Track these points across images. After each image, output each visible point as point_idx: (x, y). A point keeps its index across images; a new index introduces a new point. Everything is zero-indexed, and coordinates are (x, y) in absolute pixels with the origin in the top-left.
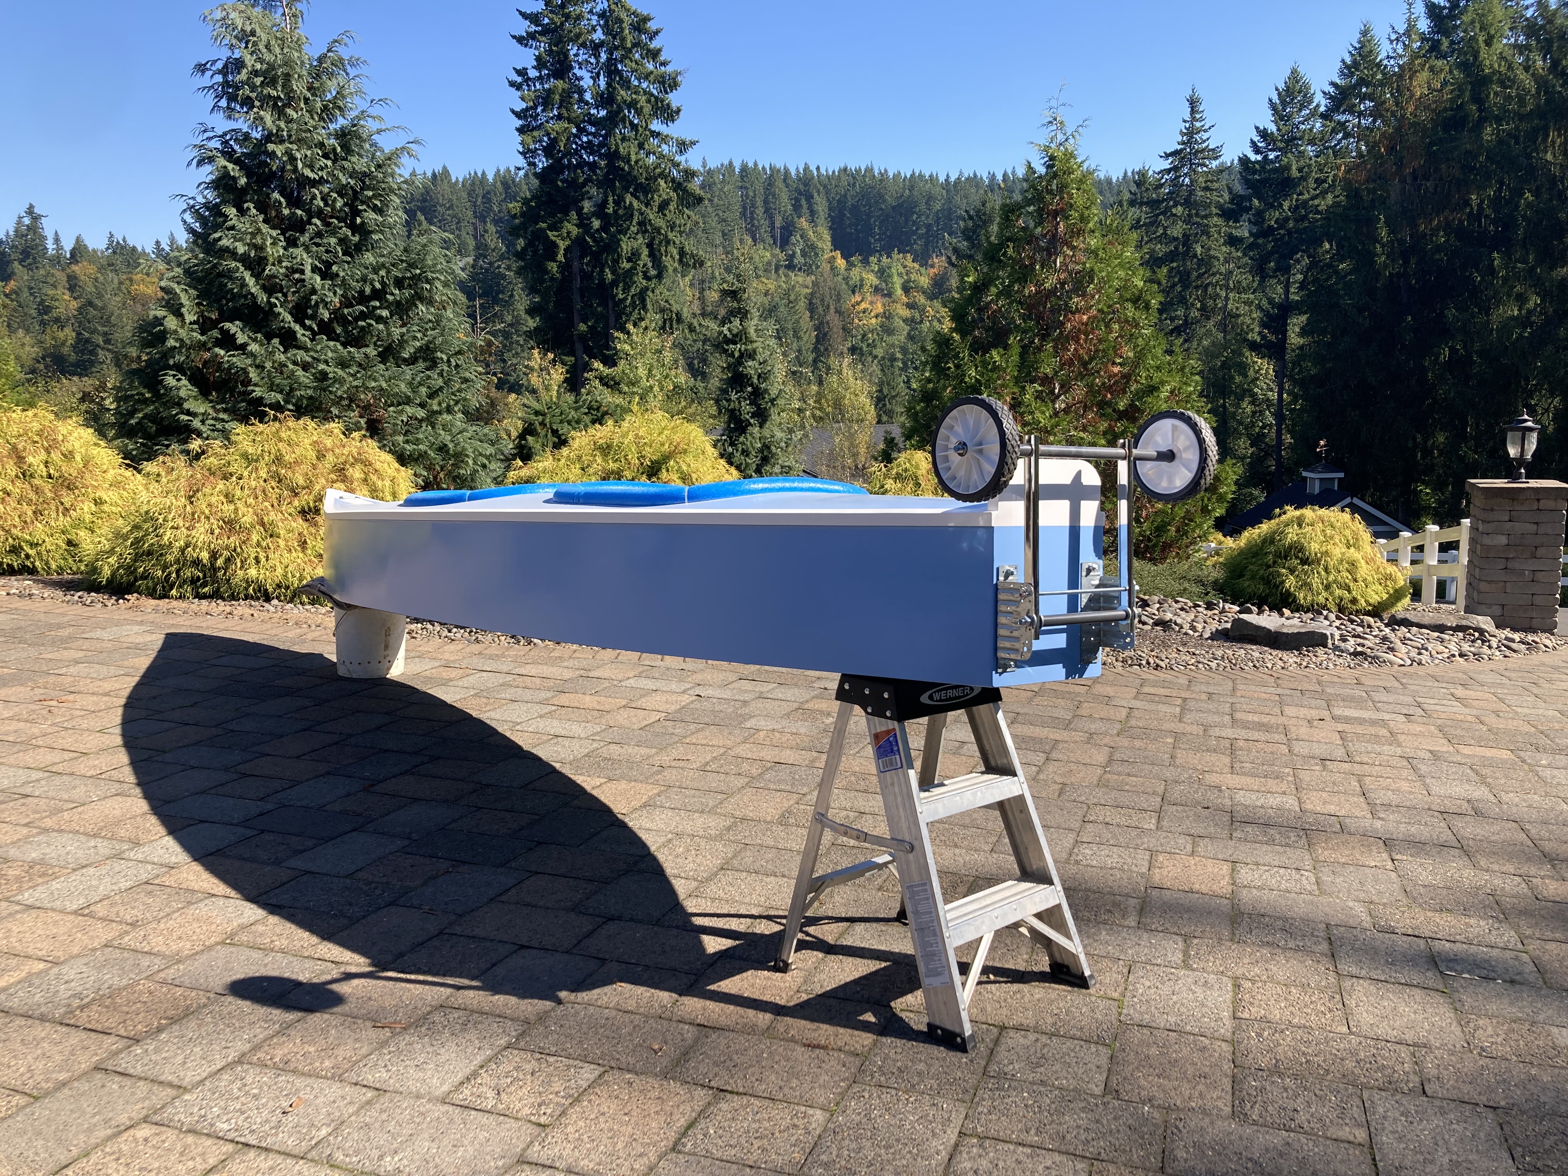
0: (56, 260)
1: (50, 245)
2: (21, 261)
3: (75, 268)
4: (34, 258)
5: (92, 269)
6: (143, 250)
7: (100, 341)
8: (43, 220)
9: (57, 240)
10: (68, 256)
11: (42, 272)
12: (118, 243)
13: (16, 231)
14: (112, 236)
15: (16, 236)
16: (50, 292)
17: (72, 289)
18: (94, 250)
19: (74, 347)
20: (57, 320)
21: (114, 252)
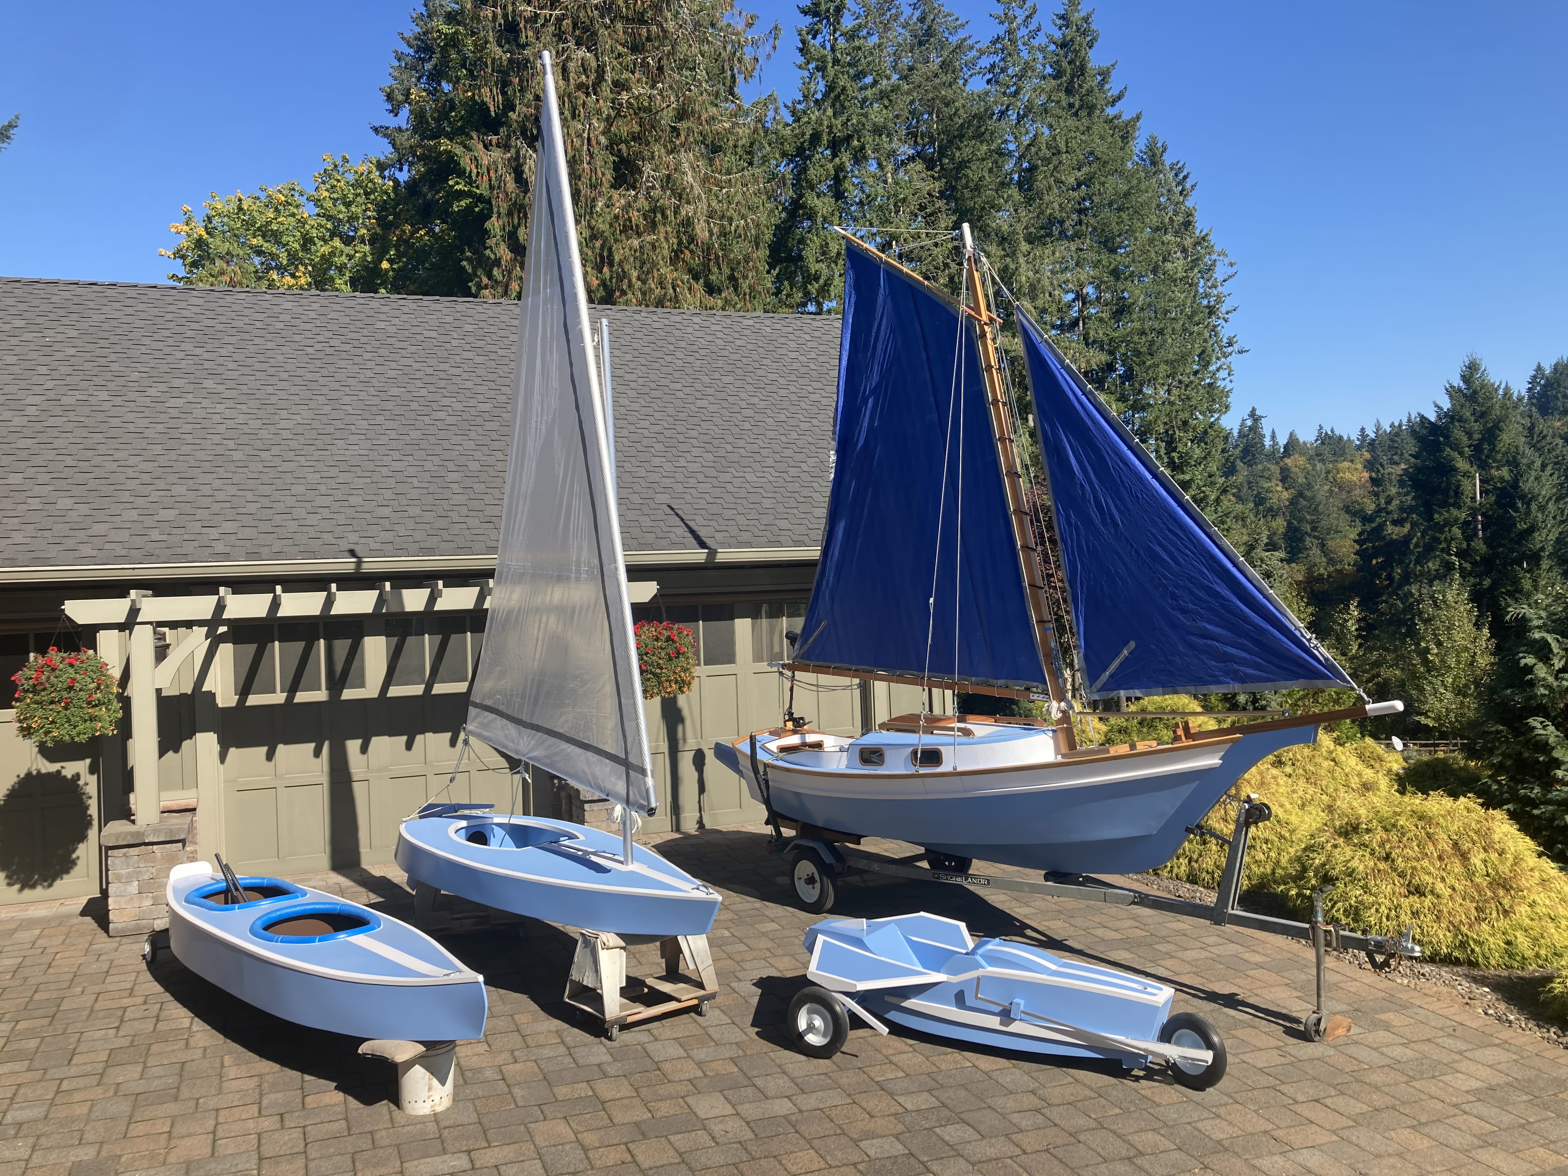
0: (1272, 456)
1: (1268, 442)
2: (1242, 459)
3: (1287, 461)
4: (1254, 455)
5: (1302, 461)
6: (1349, 438)
7: (1308, 528)
8: (1263, 421)
9: (1273, 437)
10: (1282, 450)
11: (1260, 467)
12: (1326, 434)
13: (1239, 433)
14: (1321, 427)
15: (1239, 437)
16: (1266, 485)
17: (1283, 480)
18: (1304, 443)
19: (1285, 535)
20: (1270, 509)
21: (1323, 443)
